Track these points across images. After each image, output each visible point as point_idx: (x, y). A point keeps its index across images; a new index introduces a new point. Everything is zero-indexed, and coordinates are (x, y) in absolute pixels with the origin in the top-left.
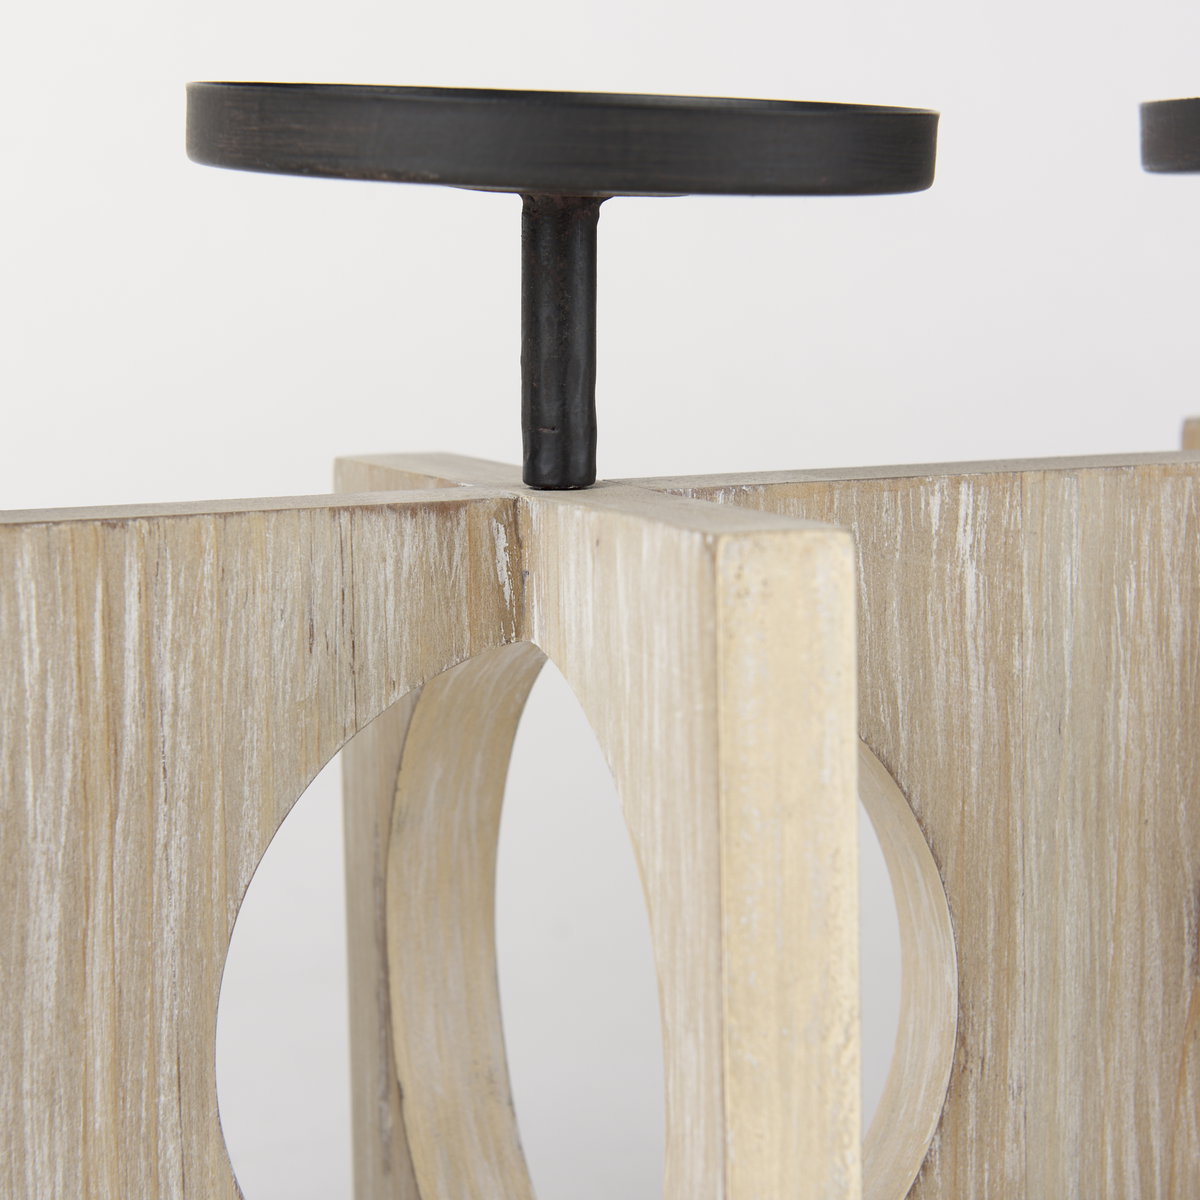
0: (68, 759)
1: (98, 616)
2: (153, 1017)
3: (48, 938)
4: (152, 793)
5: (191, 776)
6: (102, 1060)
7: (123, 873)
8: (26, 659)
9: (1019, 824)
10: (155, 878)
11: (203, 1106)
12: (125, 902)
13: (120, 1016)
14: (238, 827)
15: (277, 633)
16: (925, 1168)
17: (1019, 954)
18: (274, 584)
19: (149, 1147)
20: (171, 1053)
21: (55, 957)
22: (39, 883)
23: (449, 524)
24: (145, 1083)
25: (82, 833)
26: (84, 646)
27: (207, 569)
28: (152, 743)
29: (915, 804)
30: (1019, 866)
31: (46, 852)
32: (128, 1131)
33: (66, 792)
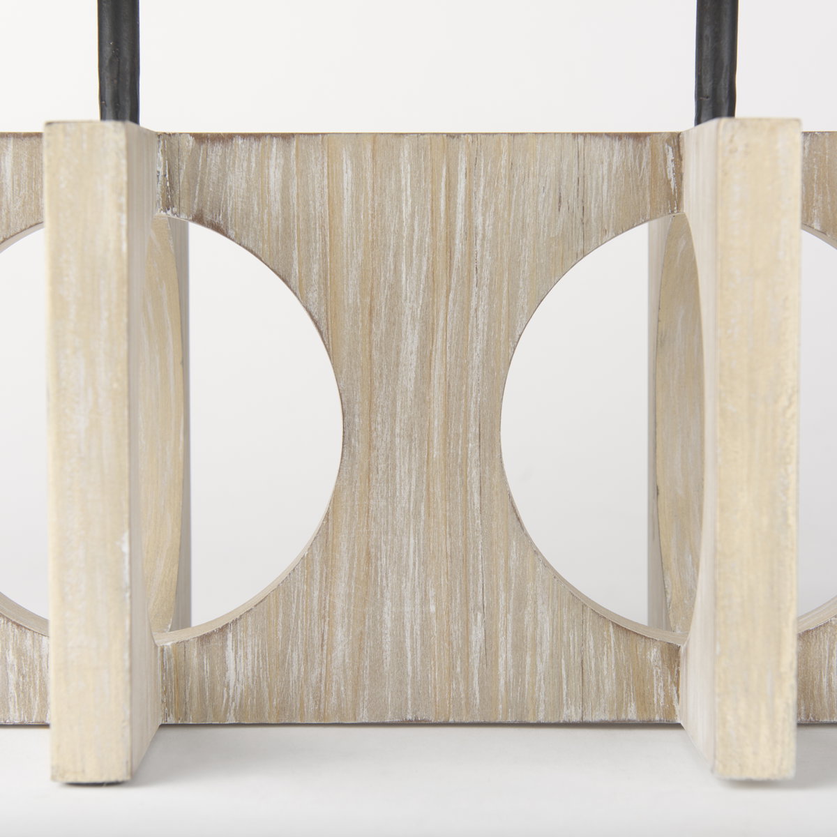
0: (425, 259)
1: (443, 184)
2: (466, 401)
3: (411, 354)
4: (470, 281)
5: (491, 273)
6: (438, 421)
7: (452, 323)
8: (404, 205)
10: (470, 326)
11: (492, 451)
12: (453, 338)
13: (449, 398)
14: (516, 303)
15: (540, 199)
18: (540, 173)
19: (462, 470)
20: (476, 421)
21: (414, 364)
22: (407, 324)
23: (640, 145)
24: (461, 435)
25: (431, 299)
26: (435, 200)
27: (503, 162)
28: (470, 254)
31: (412, 308)
32: (451, 460)
33: (423, 277)
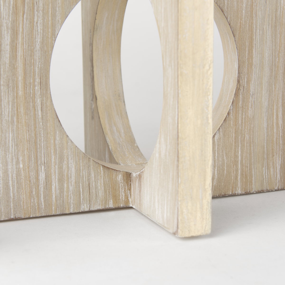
2: (34, 67)
3: (7, 45)
4: (33, 9)
5: (43, 5)
6: (21, 77)
7: (26, 29)
9: (255, 26)
10: (34, 31)
11: (46, 90)
12: (27, 37)
13: (26, 66)
14: (55, 19)
16: (228, 114)
17: (254, 60)
19: (33, 100)
20: (38, 76)
21: (9, 50)
22: (4, 31)
24: (32, 84)
25: (15, 18)
29: (229, 20)
30: (254, 37)
31: (6, 23)
32: (28, 96)
33: (11, 7)
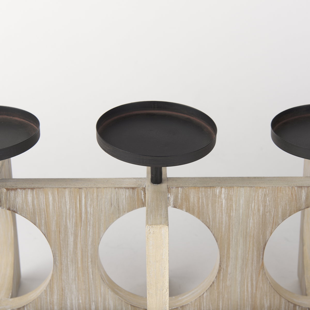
0: (74, 219)
1: (78, 200)
2: (87, 253)
3: (71, 242)
4: (87, 224)
5: (93, 222)
6: (80, 258)
7: (83, 234)
8: (67, 206)
9: (231, 237)
10: (88, 235)
12: (83, 238)
13: (82, 252)
14: (100, 229)
15: (106, 204)
16: (213, 283)
17: (231, 255)
18: (106, 197)
19: (87, 269)
20: (90, 258)
21: (72, 244)
22: (70, 235)
23: (134, 190)
24: (86, 261)
25: (76, 229)
26: (76, 204)
27: (95, 195)
28: (87, 218)
29: (213, 233)
30: (231, 243)
31: (71, 231)
32: (84, 267)
33: (74, 223)
